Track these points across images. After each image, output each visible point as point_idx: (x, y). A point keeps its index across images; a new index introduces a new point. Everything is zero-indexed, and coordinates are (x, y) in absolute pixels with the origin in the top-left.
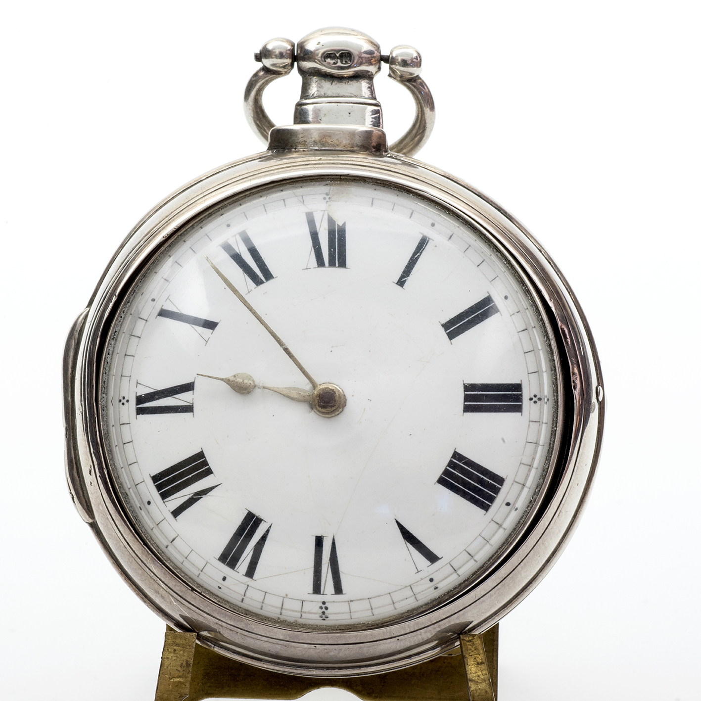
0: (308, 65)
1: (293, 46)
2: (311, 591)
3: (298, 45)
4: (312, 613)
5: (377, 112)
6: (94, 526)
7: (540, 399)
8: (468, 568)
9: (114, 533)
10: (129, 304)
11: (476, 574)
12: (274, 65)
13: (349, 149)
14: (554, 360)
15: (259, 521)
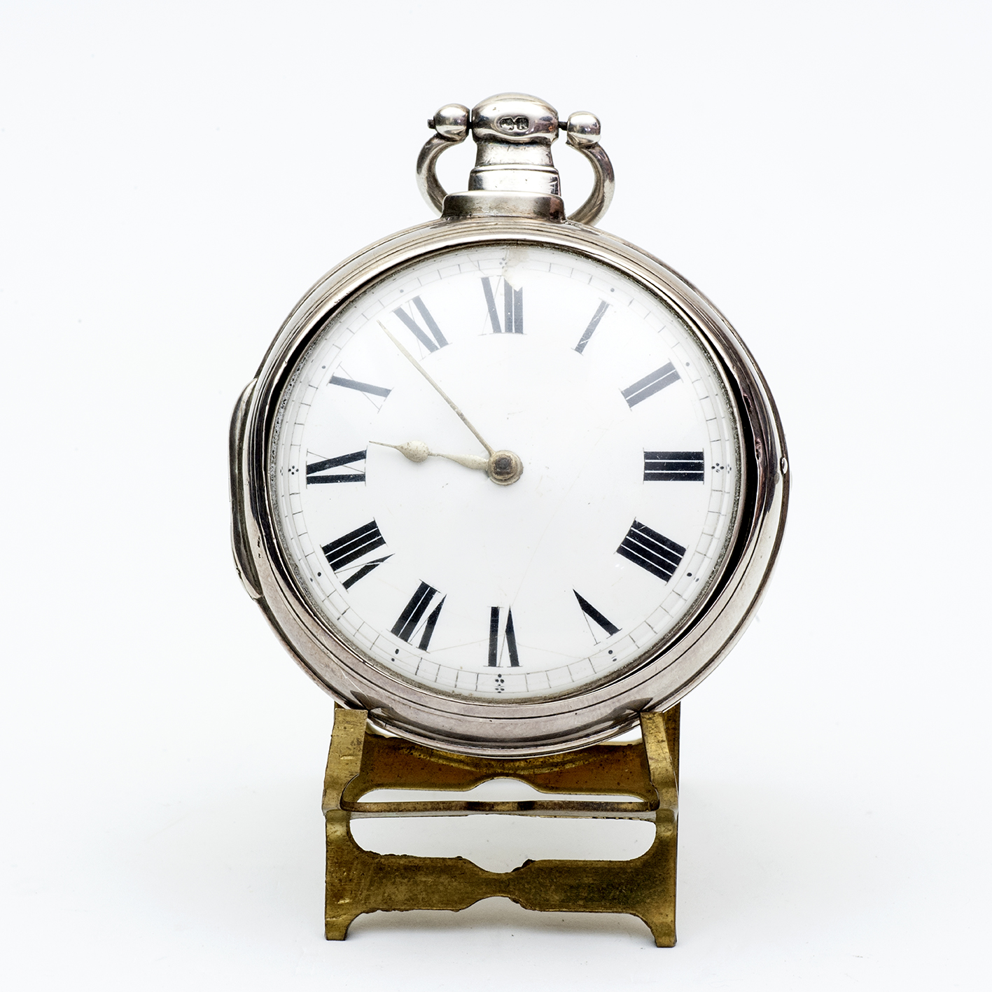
0: (483, 131)
1: (468, 112)
2: (487, 664)
3: (472, 111)
4: (487, 688)
5: (555, 179)
6: (262, 603)
7: (722, 468)
8: (647, 640)
9: (283, 606)
10: (298, 373)
11: (656, 646)
12: (448, 132)
13: (526, 215)
14: (736, 428)
15: (433, 592)
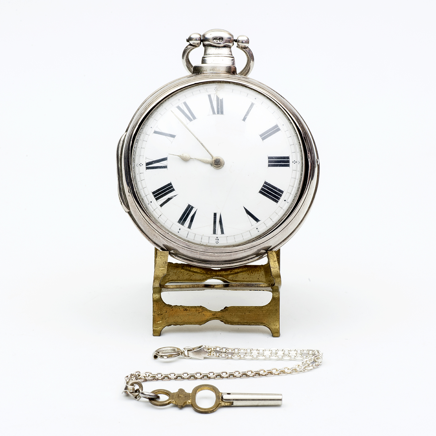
0: (206, 43)
1: (201, 36)
2: (212, 233)
3: (203, 35)
4: (213, 242)
5: (233, 60)
6: (130, 213)
7: (296, 162)
8: (270, 224)
9: (138, 214)
10: (142, 130)
11: (273, 226)
12: (193, 43)
13: (223, 72)
14: (301, 148)
15: (192, 208)
